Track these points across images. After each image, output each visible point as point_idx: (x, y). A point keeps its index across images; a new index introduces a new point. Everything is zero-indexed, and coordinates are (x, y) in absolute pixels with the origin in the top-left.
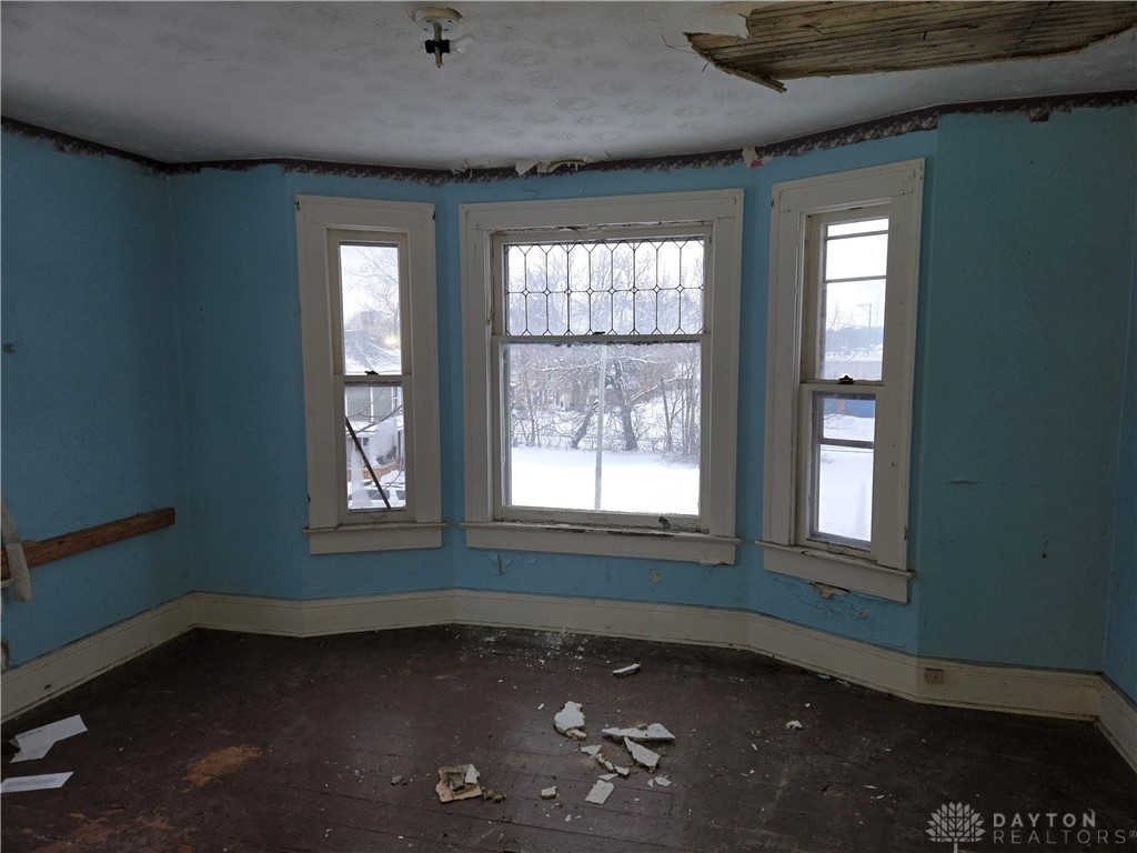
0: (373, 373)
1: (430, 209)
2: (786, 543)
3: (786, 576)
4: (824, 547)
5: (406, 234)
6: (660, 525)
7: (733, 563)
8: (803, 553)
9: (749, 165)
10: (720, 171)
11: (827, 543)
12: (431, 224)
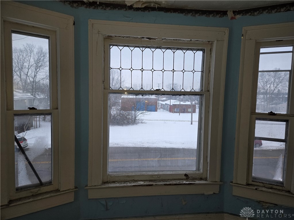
0: (33, 108)
1: (71, 19)
2: (245, 183)
3: (243, 198)
4: (262, 184)
5: (56, 32)
6: (185, 177)
7: (218, 192)
8: (256, 189)
9: (230, 19)
10: (217, 19)
11: (263, 183)
12: (72, 28)
